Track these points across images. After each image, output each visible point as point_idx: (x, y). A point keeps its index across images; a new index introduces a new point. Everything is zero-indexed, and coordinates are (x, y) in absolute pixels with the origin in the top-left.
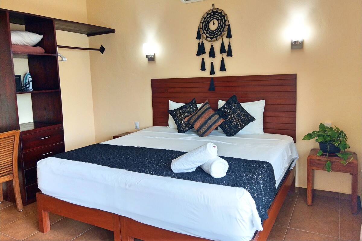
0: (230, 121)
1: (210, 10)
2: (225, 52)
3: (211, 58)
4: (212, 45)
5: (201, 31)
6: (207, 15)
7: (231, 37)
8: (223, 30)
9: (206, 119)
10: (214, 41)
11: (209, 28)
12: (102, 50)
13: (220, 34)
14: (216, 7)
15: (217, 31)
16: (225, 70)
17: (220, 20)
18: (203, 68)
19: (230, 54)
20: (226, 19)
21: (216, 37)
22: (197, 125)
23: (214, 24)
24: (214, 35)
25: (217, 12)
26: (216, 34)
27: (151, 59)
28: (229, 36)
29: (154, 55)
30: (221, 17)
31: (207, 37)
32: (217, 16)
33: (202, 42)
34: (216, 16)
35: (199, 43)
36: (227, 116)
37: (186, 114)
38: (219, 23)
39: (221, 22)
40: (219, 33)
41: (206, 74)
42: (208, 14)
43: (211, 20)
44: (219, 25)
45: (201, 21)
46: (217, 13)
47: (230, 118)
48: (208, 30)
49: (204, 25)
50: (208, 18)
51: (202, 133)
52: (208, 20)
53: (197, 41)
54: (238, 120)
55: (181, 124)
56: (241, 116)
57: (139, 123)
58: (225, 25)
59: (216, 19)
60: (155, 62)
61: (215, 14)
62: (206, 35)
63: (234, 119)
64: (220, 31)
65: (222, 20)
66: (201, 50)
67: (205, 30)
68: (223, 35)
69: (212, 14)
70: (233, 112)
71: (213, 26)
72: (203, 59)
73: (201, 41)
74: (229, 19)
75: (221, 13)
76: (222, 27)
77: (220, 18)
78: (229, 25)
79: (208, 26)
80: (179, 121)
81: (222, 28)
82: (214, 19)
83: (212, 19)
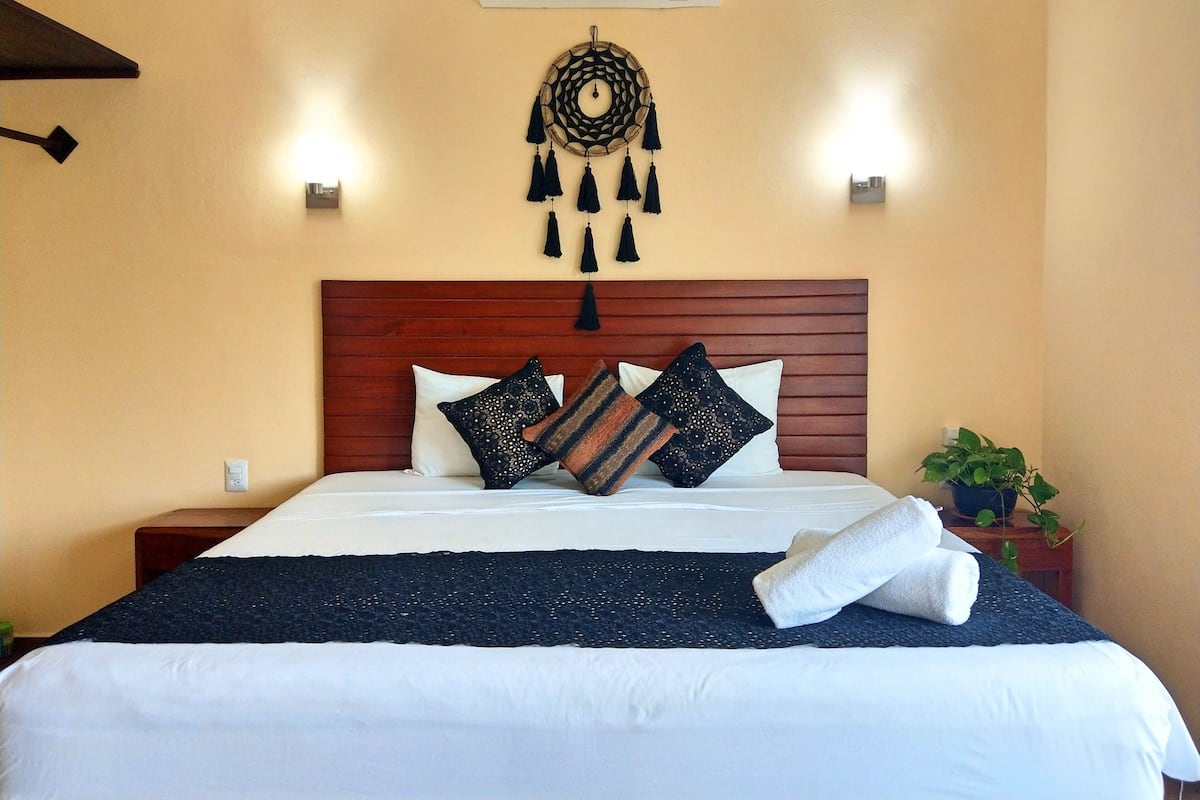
0: (694, 432)
1: (581, 45)
2: (636, 196)
3: (585, 214)
4: (588, 170)
5: (548, 116)
6: (571, 62)
7: (658, 147)
8: (632, 122)
9: (620, 429)
10: (597, 154)
11: (578, 109)
12: (60, 145)
13: (621, 134)
14: (603, 36)
15: (610, 121)
16: (635, 258)
17: (619, 83)
18: (552, 248)
19: (652, 205)
20: (641, 85)
21: (604, 143)
22: (585, 453)
23: (595, 95)
24: (595, 135)
25: (607, 54)
26: (605, 132)
27: (321, 201)
28: (651, 142)
29: (335, 185)
30: (621, 73)
31: (571, 138)
32: (609, 70)
33: (552, 153)
34: (603, 70)
35: (537, 158)
36: (685, 416)
37: (522, 414)
38: (614, 96)
39: (622, 90)
40: (616, 129)
41: (565, 269)
42: (574, 59)
43: (585, 82)
44: (617, 101)
45: (548, 78)
46: (606, 60)
47: (693, 423)
48: (572, 114)
49: (557, 94)
50: (574, 71)
51: (604, 481)
52: (575, 77)
53: (530, 149)
54: (722, 429)
55: (505, 455)
56: (732, 412)
57: (246, 464)
58: (638, 105)
59: (603, 78)
60: (340, 214)
61: (598, 61)
62: (567, 132)
63: (711, 424)
64: (620, 122)
65: (628, 84)
66: (544, 183)
67: (563, 111)
68: (631, 138)
69: (590, 59)
70: (704, 402)
71: (594, 102)
72: (552, 215)
73: (543, 150)
74: (652, 84)
75: (622, 62)
76: (627, 110)
77: (618, 78)
78: (653, 106)
79: (576, 100)
80: (497, 441)
81: (625, 113)
82: (595, 76)
83: (587, 76)
